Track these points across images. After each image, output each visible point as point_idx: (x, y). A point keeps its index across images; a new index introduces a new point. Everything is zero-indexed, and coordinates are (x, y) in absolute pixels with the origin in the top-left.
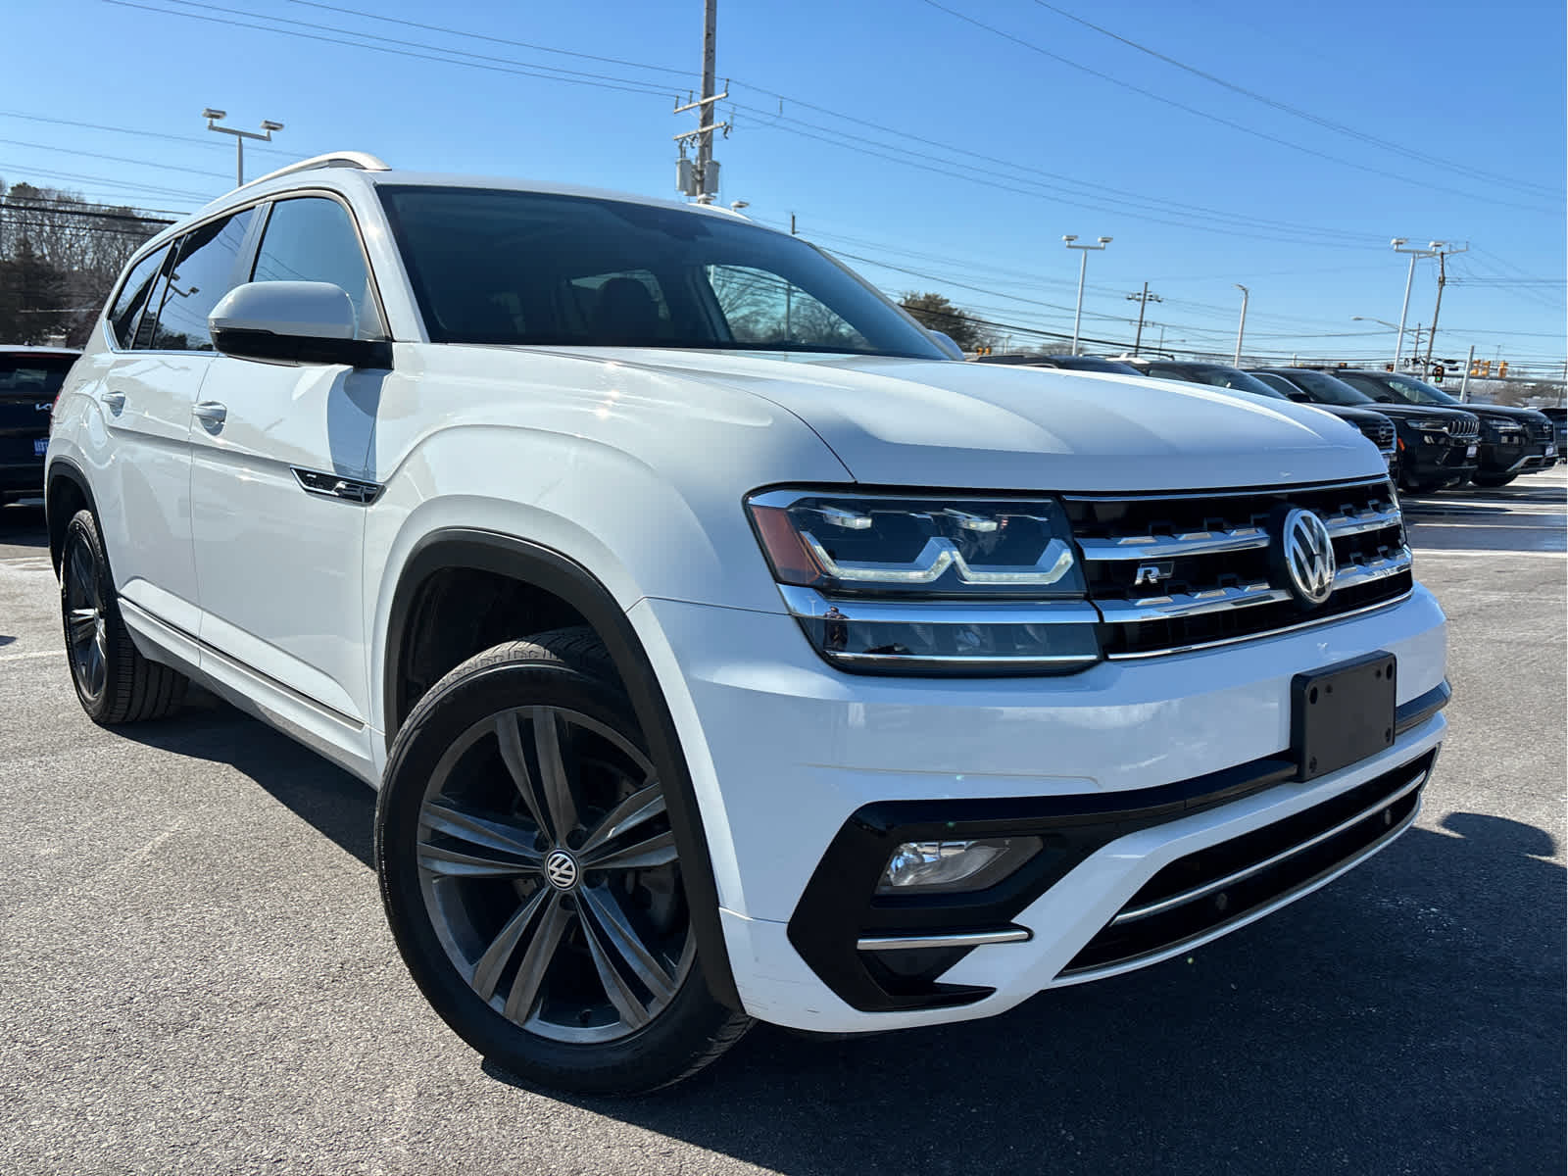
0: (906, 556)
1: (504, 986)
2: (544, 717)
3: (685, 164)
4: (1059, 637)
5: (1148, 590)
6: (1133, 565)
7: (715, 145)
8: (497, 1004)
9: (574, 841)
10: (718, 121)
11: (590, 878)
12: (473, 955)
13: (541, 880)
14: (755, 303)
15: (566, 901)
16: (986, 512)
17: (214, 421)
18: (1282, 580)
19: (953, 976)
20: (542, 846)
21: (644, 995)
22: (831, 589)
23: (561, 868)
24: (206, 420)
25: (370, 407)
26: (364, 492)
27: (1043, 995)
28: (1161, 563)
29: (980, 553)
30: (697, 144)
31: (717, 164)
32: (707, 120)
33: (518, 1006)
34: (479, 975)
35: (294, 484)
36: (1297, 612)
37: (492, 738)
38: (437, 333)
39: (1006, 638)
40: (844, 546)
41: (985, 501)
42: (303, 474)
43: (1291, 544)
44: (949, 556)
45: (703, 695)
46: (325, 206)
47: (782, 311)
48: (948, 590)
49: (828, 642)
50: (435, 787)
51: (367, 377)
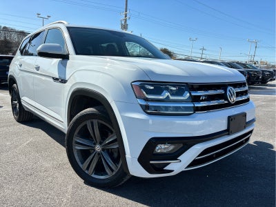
0: (160, 94)
1: (88, 169)
2: (95, 122)
3: (122, 24)
4: (187, 109)
5: (202, 100)
6: (200, 96)
7: (127, 21)
8: (86, 172)
9: (100, 143)
11: (103, 150)
12: (82, 163)
13: (94, 150)
14: (134, 49)
15: (99, 154)
16: (174, 86)
17: (38, 68)
18: (226, 99)
19: (167, 168)
20: (95, 144)
21: (112, 171)
22: (147, 100)
23: (98, 148)
24: (36, 68)
26: (64, 81)
28: (205, 96)
29: (173, 94)
30: (124, 21)
31: (127, 24)
32: (126, 16)
33: (90, 172)
34: (84, 166)
35: (52, 80)
36: (229, 105)
37: (86, 125)
38: (77, 53)
39: (177, 108)
40: (149, 92)
41: (174, 84)
42: (53, 78)
43: (228, 93)
44: (167, 94)
45: (123, 117)
46: (57, 30)
47: (139, 51)
48: (167, 100)
49: (145, 109)
50: (76, 133)
51: (65, 61)
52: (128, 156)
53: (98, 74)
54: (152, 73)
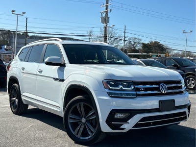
0: (117, 86)
1: (77, 134)
2: (82, 104)
3: (102, 17)
4: (133, 95)
5: (142, 90)
6: (140, 88)
7: (108, 14)
8: (77, 136)
9: (85, 117)
10: (109, 9)
11: (87, 121)
12: (74, 131)
13: (81, 122)
14: (117, 43)
15: (84, 124)
17: (41, 72)
18: (159, 90)
19: (122, 127)
20: (82, 118)
21: (92, 132)
22: (110, 89)
23: (83, 120)
24: (39, 72)
25: (63, 71)
27: (130, 130)
28: (144, 88)
29: (124, 86)
30: (105, 13)
31: (109, 17)
32: (107, 9)
33: (79, 136)
34: (74, 133)
36: (161, 94)
37: (76, 107)
39: (127, 94)
40: (111, 85)
41: (125, 81)
42: (54, 78)
43: (161, 87)
44: (121, 86)
45: (98, 99)
46: (56, 46)
47: (123, 45)
48: (121, 90)
49: (110, 94)
50: (70, 112)
51: (62, 68)
52: (101, 120)
53: (82, 75)
54: (113, 75)
